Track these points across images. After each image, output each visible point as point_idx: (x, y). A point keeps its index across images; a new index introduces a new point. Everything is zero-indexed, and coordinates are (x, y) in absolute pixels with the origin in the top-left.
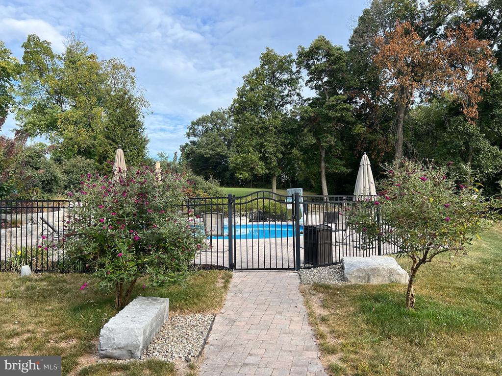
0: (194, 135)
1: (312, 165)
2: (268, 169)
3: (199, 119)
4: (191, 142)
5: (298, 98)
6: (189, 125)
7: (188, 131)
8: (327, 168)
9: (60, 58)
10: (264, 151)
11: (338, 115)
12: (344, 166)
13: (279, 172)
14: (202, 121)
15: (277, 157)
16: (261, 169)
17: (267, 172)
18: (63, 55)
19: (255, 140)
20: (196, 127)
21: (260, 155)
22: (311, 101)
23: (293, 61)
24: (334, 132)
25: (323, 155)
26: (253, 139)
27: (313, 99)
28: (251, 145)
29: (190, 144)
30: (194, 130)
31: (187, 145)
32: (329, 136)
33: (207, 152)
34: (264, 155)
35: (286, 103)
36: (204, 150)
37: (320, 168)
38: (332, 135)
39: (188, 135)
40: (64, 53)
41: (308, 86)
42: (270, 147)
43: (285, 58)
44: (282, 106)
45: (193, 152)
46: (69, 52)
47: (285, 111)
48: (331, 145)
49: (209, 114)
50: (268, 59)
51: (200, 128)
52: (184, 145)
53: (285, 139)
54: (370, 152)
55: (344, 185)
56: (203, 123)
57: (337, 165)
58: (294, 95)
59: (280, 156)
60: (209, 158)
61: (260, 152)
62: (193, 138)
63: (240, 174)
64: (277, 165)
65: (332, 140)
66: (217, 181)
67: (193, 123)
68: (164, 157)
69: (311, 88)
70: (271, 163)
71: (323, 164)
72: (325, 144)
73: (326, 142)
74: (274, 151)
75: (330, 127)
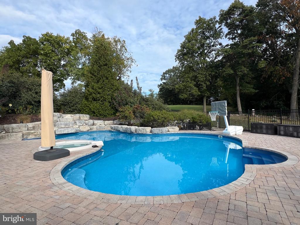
0: (165, 79)
1: (230, 88)
2: (201, 92)
3: (167, 71)
4: (163, 83)
5: (220, 46)
6: (162, 74)
7: (161, 77)
8: (240, 90)
9: (90, 40)
10: (197, 80)
11: (250, 51)
12: (253, 88)
13: (207, 94)
14: (168, 72)
15: (206, 84)
16: (195, 91)
17: (199, 93)
18: (91, 38)
19: (191, 74)
20: (165, 75)
21: (195, 83)
22: (229, 46)
23: (217, 21)
24: (247, 64)
25: (238, 81)
26: (190, 73)
27: (231, 45)
28: (189, 77)
29: (163, 84)
30: (165, 77)
31: (161, 84)
32: (243, 67)
33: (170, 87)
34: (197, 83)
35: (212, 51)
36: (169, 86)
37: (236, 90)
38: (245, 67)
39: (162, 79)
40: (91, 37)
41: (227, 38)
42: (201, 78)
43: (211, 20)
44: (210, 53)
45: (164, 88)
46: (94, 36)
47: (211, 56)
48: (245, 73)
49: (172, 68)
50: (200, 22)
51: (167, 75)
52: (160, 84)
53: (212, 72)
54: (273, 78)
55: (251, 102)
56: (168, 73)
57: (248, 87)
58: (218, 45)
59: (208, 83)
60: (171, 90)
61: (195, 81)
62: (164, 81)
63: (182, 96)
64: (206, 89)
65: (245, 70)
66: (162, 99)
67: (164, 73)
68: (152, 91)
69: (229, 38)
70: (202, 88)
71: (238, 88)
72: (240, 73)
73: (241, 71)
74: (204, 80)
75: (244, 61)
